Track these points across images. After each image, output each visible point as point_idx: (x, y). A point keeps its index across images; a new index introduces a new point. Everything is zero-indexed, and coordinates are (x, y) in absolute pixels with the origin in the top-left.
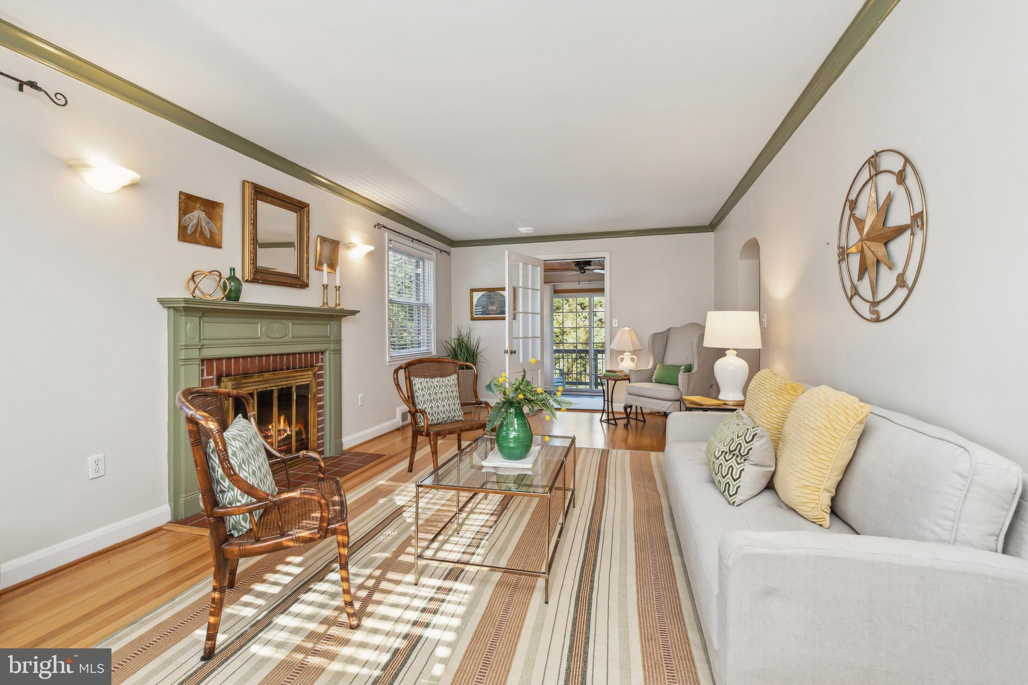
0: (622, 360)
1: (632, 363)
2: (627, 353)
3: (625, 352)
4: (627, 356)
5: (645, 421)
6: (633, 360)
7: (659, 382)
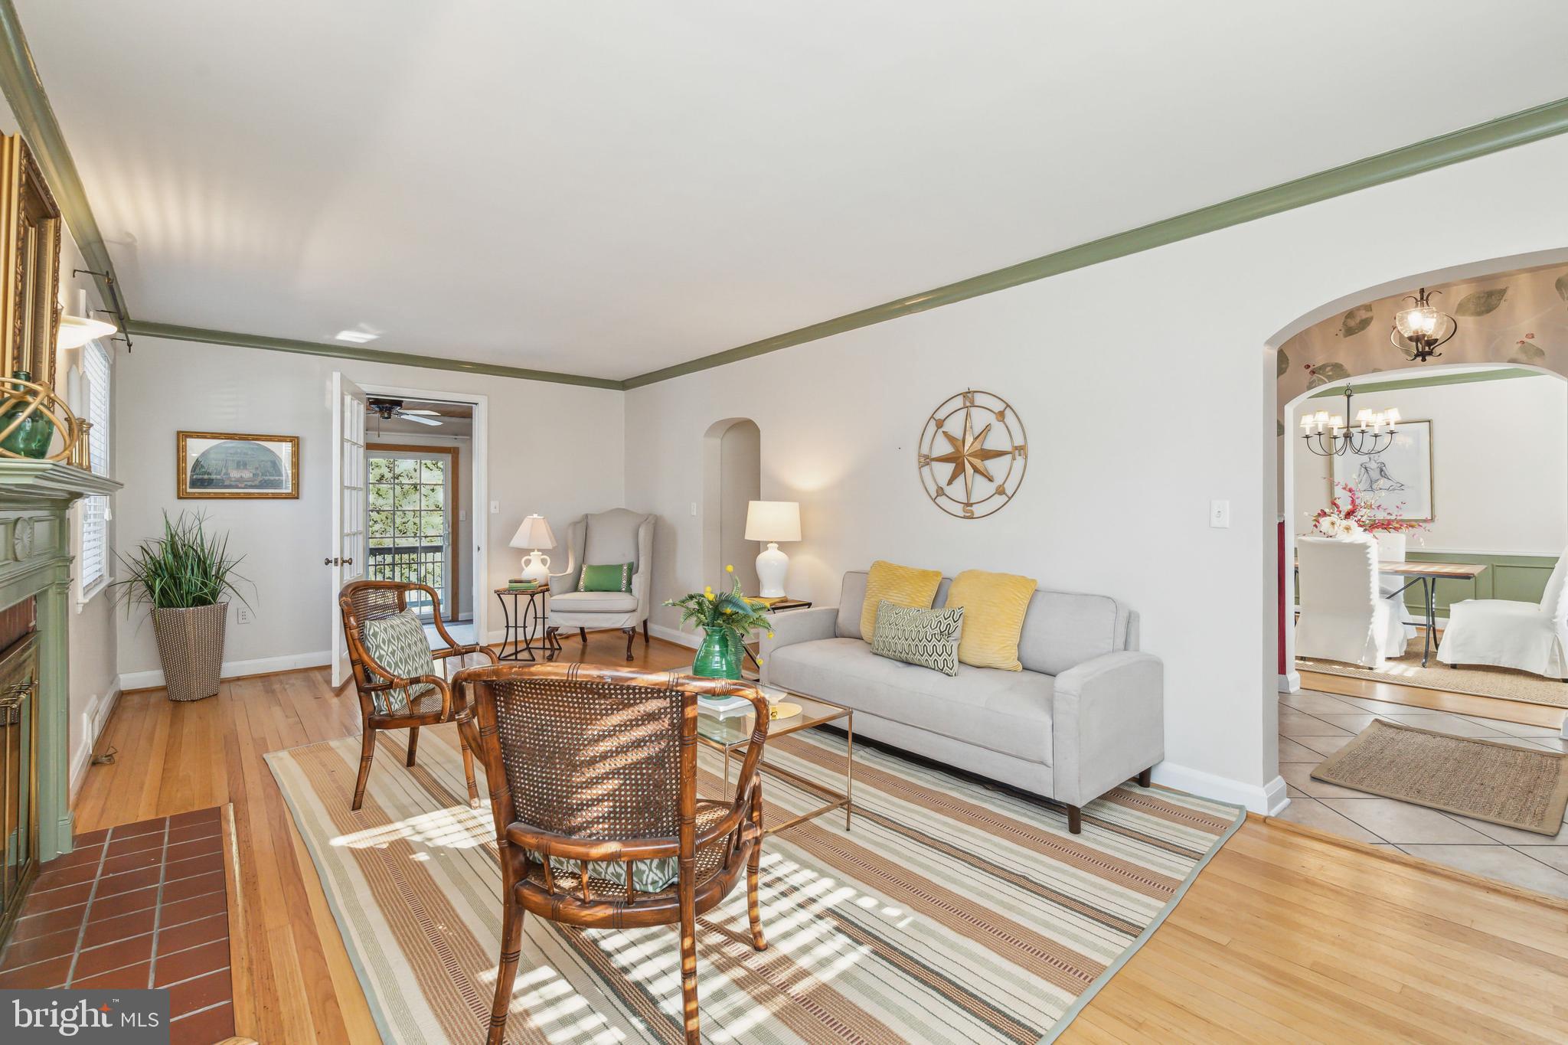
0: (528, 562)
1: (543, 567)
2: (536, 553)
3: (533, 550)
4: (535, 556)
5: (560, 649)
6: (544, 562)
7: (589, 589)
